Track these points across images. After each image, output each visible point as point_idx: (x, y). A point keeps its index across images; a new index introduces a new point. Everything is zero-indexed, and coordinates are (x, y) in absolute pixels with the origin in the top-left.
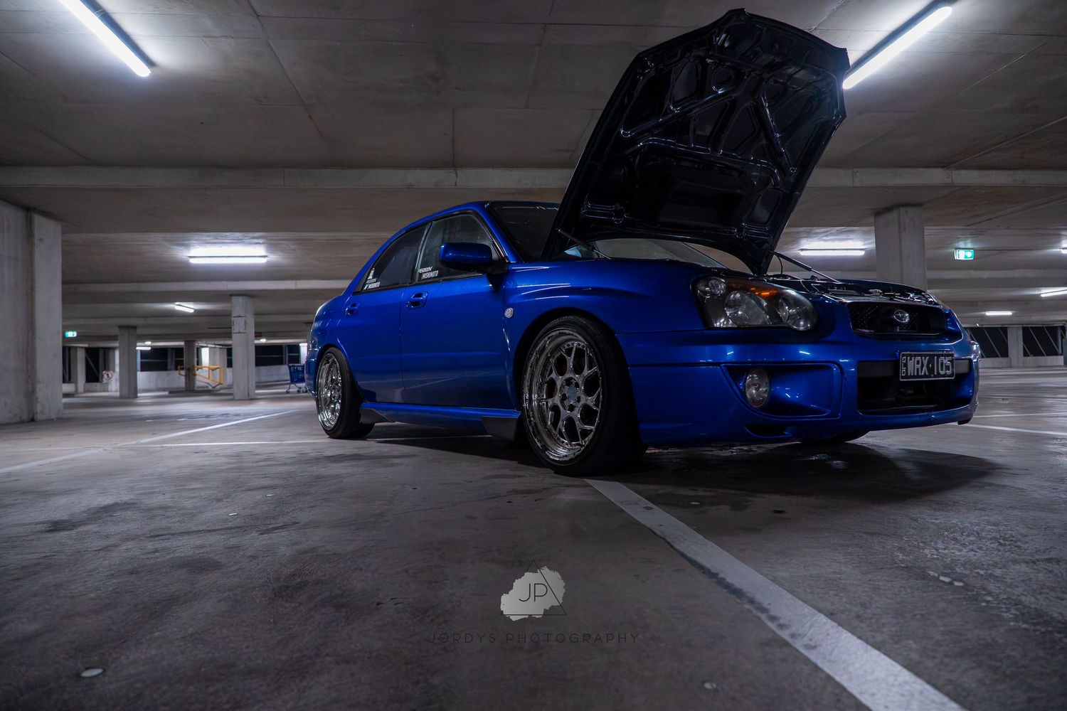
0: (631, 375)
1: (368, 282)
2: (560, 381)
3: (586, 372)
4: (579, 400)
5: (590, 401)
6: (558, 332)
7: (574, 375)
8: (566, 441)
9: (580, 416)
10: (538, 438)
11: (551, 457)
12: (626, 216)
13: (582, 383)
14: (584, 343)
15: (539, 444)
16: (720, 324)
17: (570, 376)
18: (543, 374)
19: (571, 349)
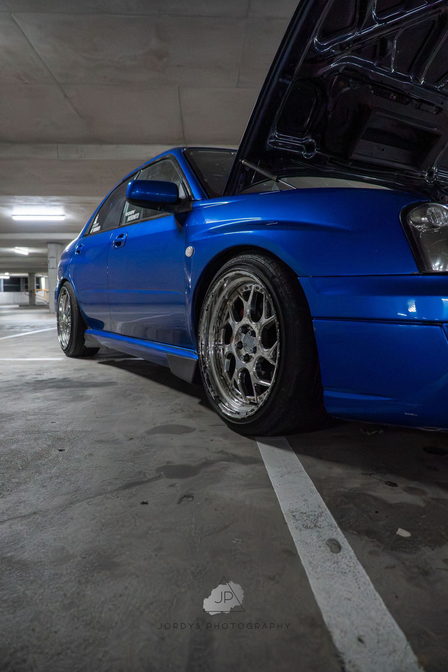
0: (315, 329)
1: (94, 226)
2: (236, 327)
3: (264, 320)
4: (255, 350)
5: (266, 353)
6: (234, 273)
7: (251, 322)
8: (240, 393)
9: (256, 369)
10: (212, 388)
11: (223, 411)
12: (317, 150)
13: (259, 332)
14: (261, 286)
15: (212, 394)
16: (440, 266)
17: (247, 323)
18: (220, 318)
19: (249, 292)
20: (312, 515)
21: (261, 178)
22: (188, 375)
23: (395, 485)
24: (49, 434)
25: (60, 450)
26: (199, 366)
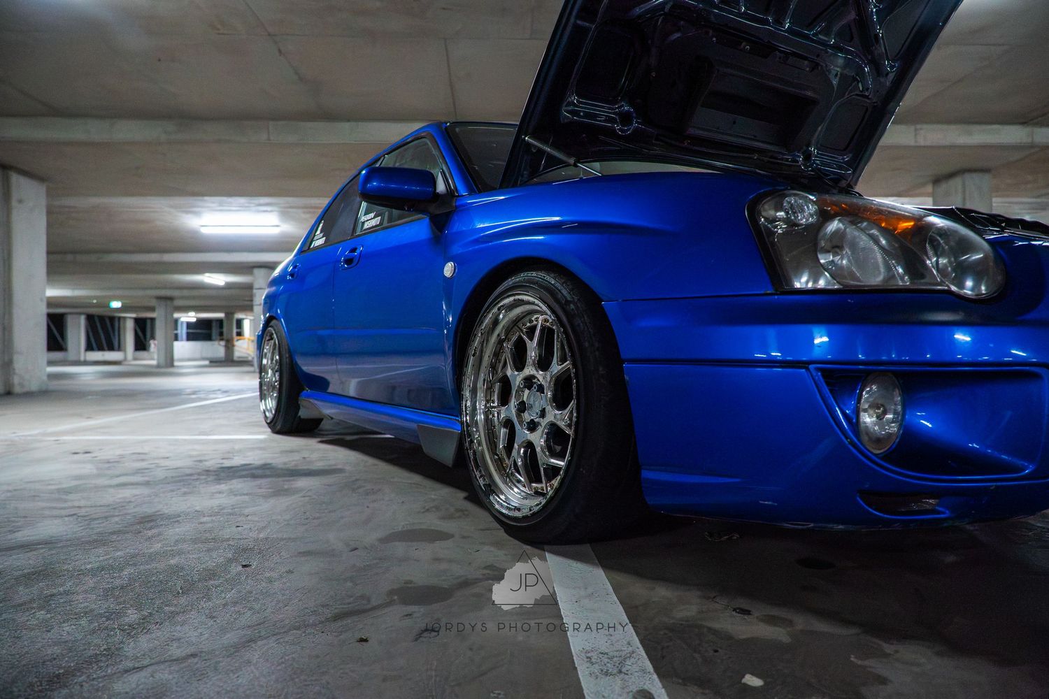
0: (627, 378)
1: (315, 239)
2: (517, 378)
3: (556, 368)
4: (543, 414)
5: (561, 417)
6: (511, 299)
7: (537, 371)
8: (522, 479)
9: (545, 441)
10: (480, 471)
11: (497, 506)
12: (636, 122)
13: (549, 387)
14: (551, 317)
15: (481, 482)
16: (807, 282)
17: (532, 373)
18: (493, 367)
19: (534, 328)
20: (616, 657)
21: (553, 162)
22: (447, 454)
23: (746, 612)
24: (230, 543)
25: (244, 566)
26: (464, 440)
